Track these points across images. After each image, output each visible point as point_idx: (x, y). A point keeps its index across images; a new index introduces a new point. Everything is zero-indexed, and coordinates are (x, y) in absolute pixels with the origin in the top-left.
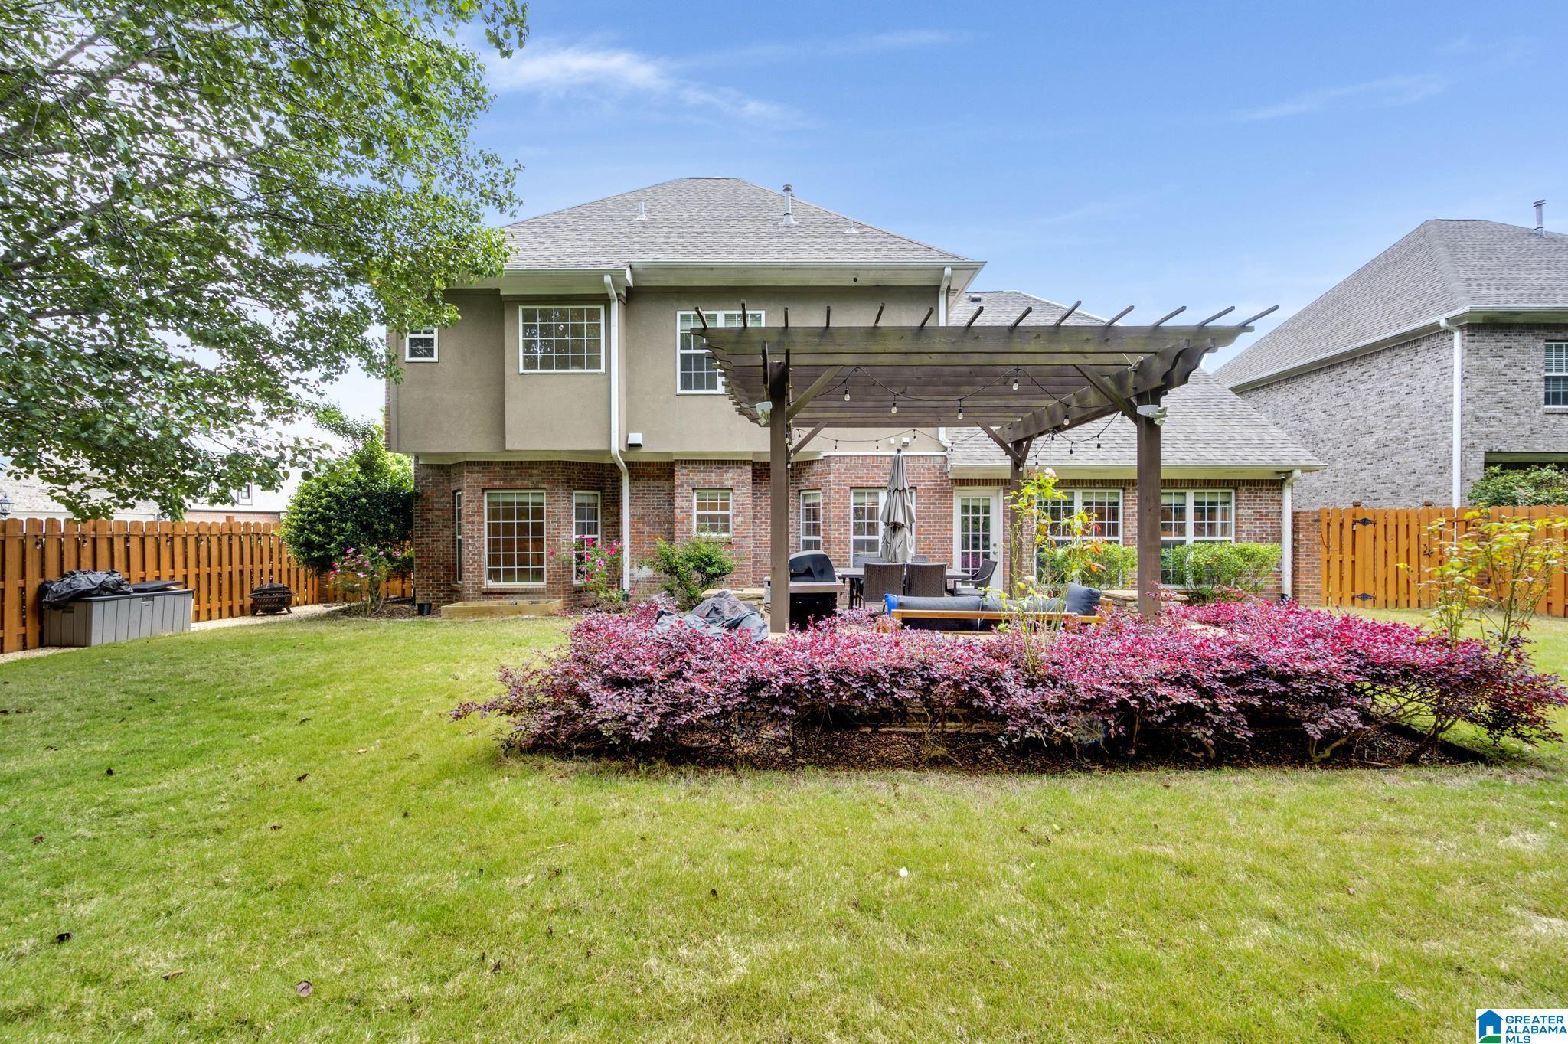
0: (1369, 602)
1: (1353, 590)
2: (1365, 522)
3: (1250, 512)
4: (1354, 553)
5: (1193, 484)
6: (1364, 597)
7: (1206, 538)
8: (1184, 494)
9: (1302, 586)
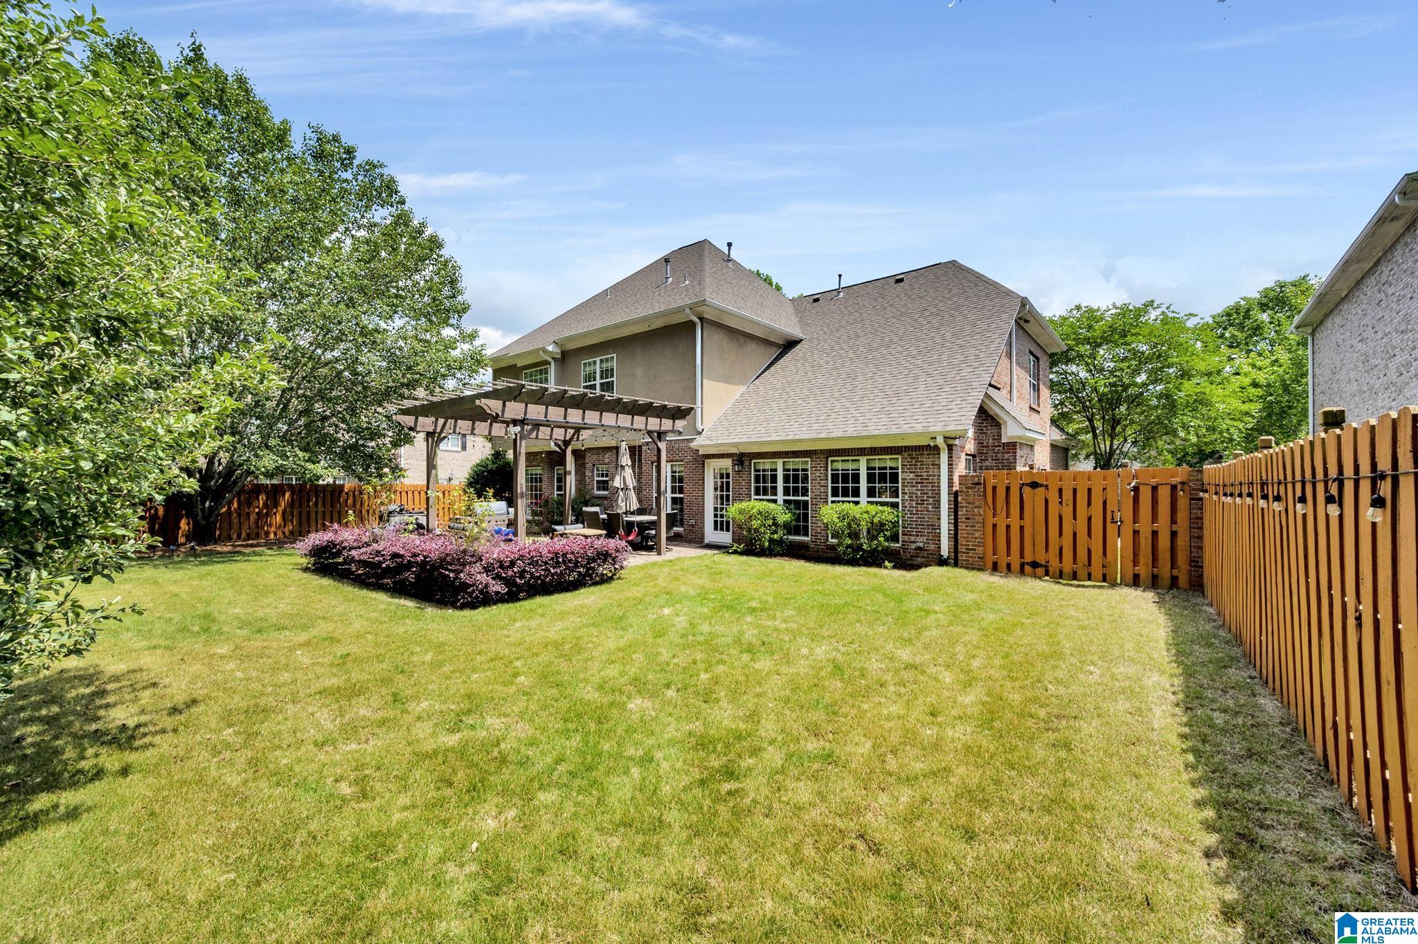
0: (1040, 571)
1: (1022, 556)
2: (1034, 485)
3: (912, 476)
4: (1022, 518)
5: (862, 452)
6: (1035, 565)
7: (851, 499)
8: (858, 460)
9: (961, 549)
